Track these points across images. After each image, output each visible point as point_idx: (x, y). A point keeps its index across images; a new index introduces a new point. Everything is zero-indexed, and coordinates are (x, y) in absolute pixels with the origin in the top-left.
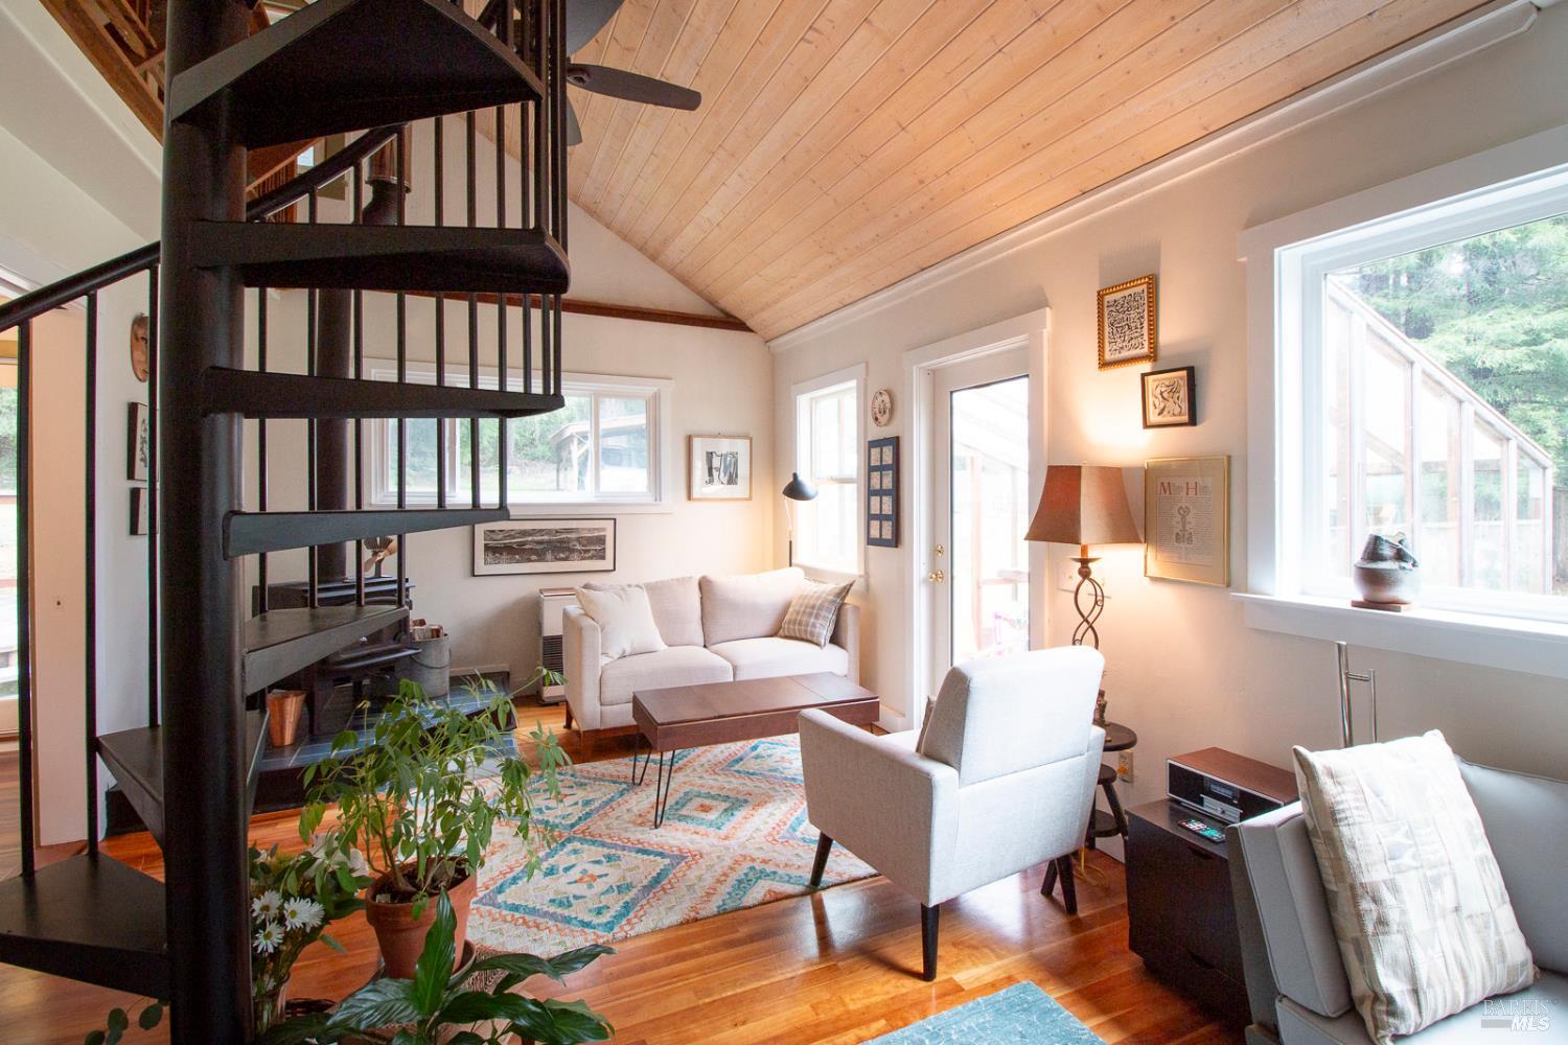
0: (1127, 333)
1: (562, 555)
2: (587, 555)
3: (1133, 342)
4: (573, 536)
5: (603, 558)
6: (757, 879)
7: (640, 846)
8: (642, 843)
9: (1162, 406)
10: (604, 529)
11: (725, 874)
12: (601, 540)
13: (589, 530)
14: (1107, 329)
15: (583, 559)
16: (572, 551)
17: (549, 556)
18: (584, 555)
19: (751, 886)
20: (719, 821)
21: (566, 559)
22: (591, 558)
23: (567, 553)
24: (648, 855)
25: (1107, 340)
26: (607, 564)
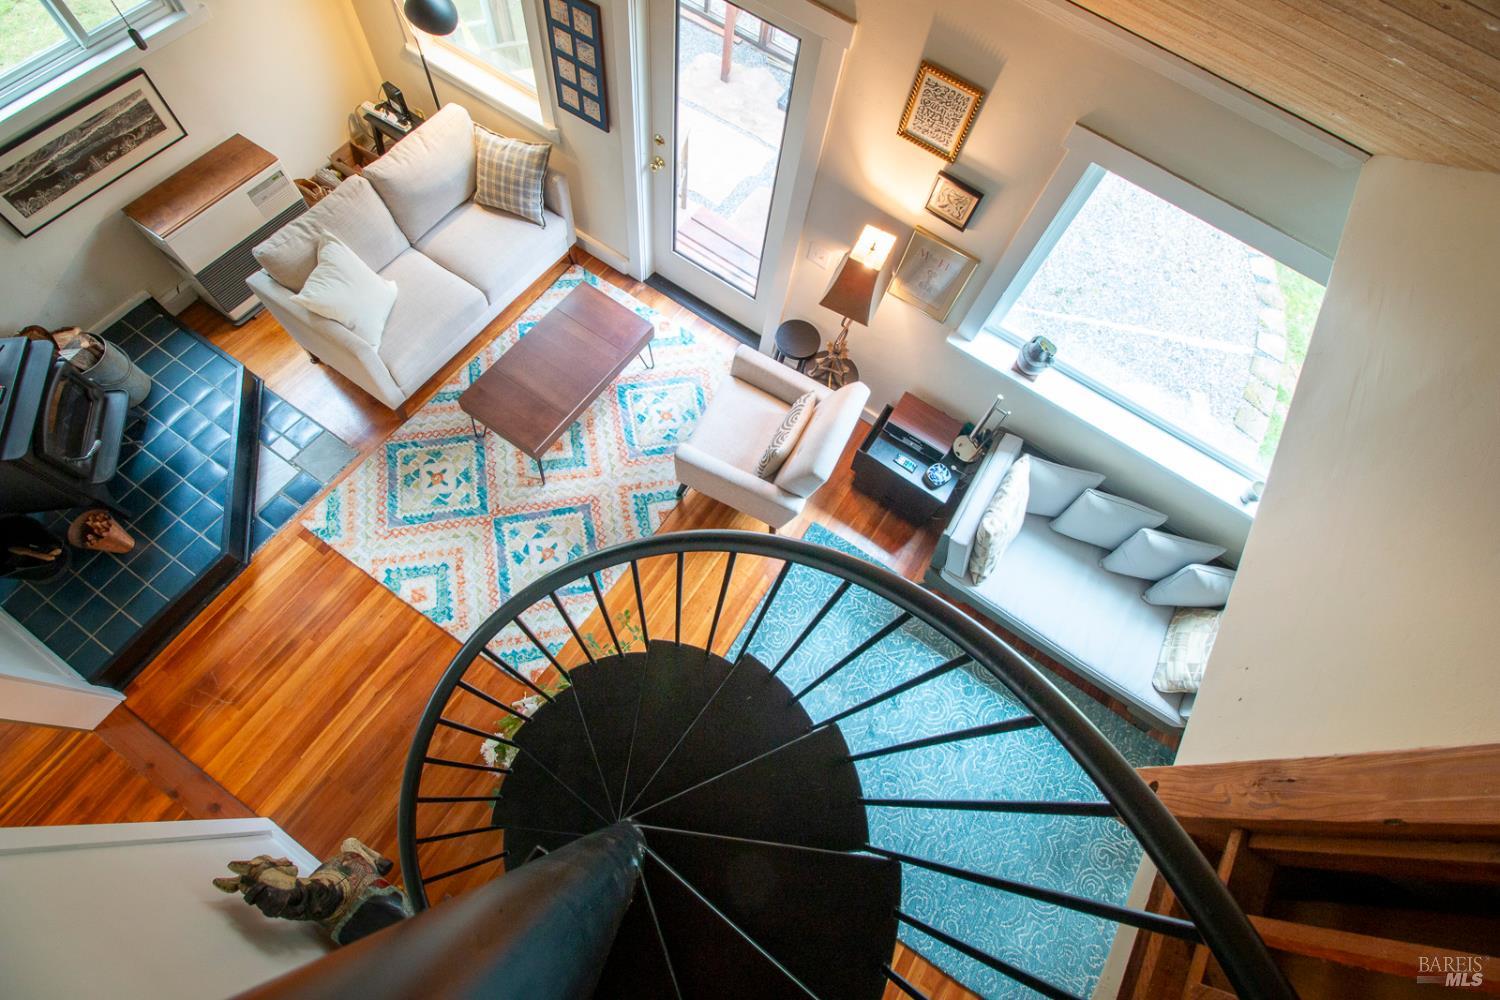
0: (937, 122)
1: (111, 153)
2: (141, 136)
3: (940, 134)
4: (105, 123)
5: (162, 127)
6: (645, 504)
7: (550, 508)
8: (548, 505)
9: (945, 203)
10: (139, 92)
11: (625, 511)
12: (145, 108)
13: (121, 103)
14: (917, 104)
15: (140, 142)
16: (119, 141)
17: (96, 163)
18: (138, 137)
19: (646, 512)
20: (579, 456)
21: (119, 154)
22: (149, 136)
23: (116, 147)
24: (564, 513)
25: (914, 112)
26: (173, 132)
